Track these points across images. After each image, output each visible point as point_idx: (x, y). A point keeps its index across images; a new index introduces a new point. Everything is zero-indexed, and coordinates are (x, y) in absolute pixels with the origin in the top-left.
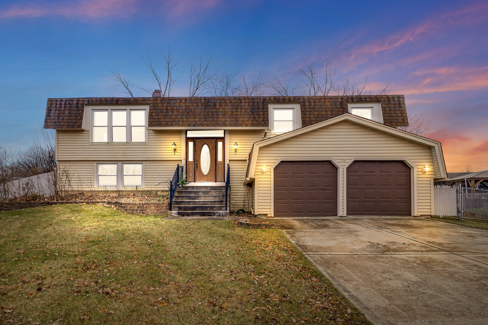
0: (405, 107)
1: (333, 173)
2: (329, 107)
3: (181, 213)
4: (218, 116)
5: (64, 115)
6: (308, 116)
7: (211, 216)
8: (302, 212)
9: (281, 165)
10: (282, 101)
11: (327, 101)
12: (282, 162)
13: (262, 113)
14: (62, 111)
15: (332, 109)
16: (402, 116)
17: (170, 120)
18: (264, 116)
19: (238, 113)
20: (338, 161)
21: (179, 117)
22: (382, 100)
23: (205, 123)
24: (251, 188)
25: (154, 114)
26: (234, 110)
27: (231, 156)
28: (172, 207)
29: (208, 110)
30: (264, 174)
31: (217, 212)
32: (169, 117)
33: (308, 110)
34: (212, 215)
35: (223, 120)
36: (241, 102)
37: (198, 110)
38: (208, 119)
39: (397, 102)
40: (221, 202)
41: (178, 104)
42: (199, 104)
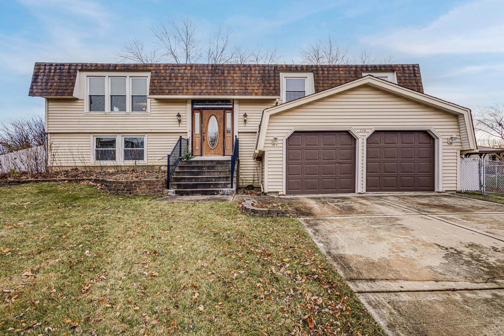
0: (420, 76)
1: (351, 145)
2: (343, 75)
3: (180, 191)
4: (226, 84)
5: (53, 81)
6: (321, 85)
7: (214, 194)
8: (317, 189)
9: (294, 136)
10: (295, 69)
11: (341, 69)
12: (295, 132)
13: (273, 81)
14: (51, 77)
15: (346, 78)
16: (418, 86)
17: (173, 88)
18: (275, 85)
19: (248, 81)
20: (357, 131)
21: (184, 84)
22: (397, 69)
23: (212, 91)
24: (261, 162)
25: (156, 81)
26: (243, 78)
27: (240, 128)
28: (170, 185)
29: (215, 77)
30: (275, 146)
31: (221, 191)
32: (172, 84)
33: (322, 78)
34: (216, 193)
35: (231, 88)
36: (251, 70)
37: (204, 77)
38: (215, 88)
39: (412, 72)
40: (226, 178)
41: (182, 71)
42: (206, 71)
